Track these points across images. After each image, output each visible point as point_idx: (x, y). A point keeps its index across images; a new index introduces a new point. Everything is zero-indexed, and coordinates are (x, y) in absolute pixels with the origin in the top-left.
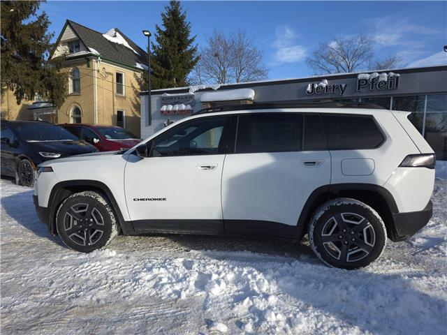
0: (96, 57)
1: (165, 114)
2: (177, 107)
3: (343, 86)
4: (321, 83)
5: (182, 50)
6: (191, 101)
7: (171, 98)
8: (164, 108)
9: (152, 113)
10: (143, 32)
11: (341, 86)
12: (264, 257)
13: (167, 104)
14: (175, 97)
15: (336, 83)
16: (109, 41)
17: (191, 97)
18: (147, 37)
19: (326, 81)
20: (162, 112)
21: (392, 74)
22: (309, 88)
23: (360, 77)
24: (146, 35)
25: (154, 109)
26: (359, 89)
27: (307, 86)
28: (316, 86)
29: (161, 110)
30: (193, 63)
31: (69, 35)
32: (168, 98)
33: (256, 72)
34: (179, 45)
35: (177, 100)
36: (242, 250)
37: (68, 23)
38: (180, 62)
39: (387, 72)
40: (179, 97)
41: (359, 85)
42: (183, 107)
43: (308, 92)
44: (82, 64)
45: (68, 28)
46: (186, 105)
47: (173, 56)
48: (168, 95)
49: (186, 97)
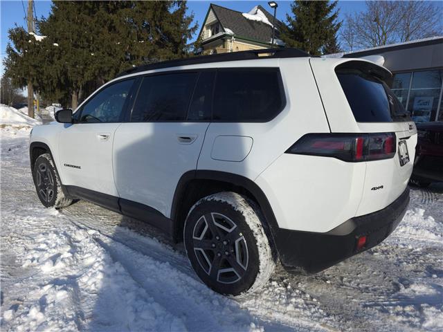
0: (230, 36)
10: (269, 3)
16: (248, 19)
18: (274, 9)
24: (273, 7)
31: (212, 18)
37: (212, 6)
44: (218, 45)
45: (211, 11)
47: (307, 26)
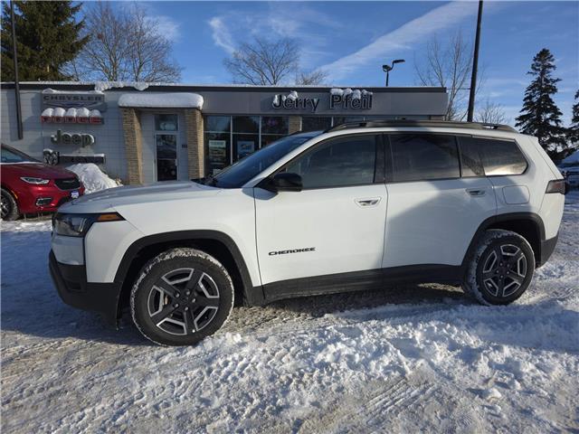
1: (52, 122)
2: (74, 113)
3: (315, 100)
4: (290, 96)
5: (60, 22)
6: (99, 104)
7: (62, 97)
8: (49, 112)
9: (24, 119)
11: (313, 100)
12: (411, 308)
13: (54, 107)
14: (69, 97)
15: (308, 96)
17: (99, 98)
19: (296, 93)
20: (46, 118)
21: (365, 92)
22: (276, 100)
23: (333, 91)
25: (27, 112)
26: (333, 106)
27: (273, 98)
28: (284, 98)
29: (43, 114)
30: (79, 45)
32: (56, 97)
33: (165, 69)
34: (55, 13)
35: (72, 101)
36: (383, 304)
38: (58, 41)
39: (361, 89)
40: (76, 97)
41: (333, 102)
42: (86, 112)
43: (275, 105)
46: (90, 110)
47: (45, 30)
48: (55, 91)
49: (90, 98)
